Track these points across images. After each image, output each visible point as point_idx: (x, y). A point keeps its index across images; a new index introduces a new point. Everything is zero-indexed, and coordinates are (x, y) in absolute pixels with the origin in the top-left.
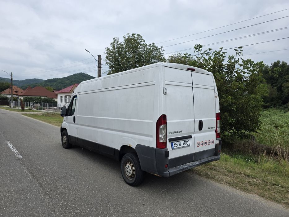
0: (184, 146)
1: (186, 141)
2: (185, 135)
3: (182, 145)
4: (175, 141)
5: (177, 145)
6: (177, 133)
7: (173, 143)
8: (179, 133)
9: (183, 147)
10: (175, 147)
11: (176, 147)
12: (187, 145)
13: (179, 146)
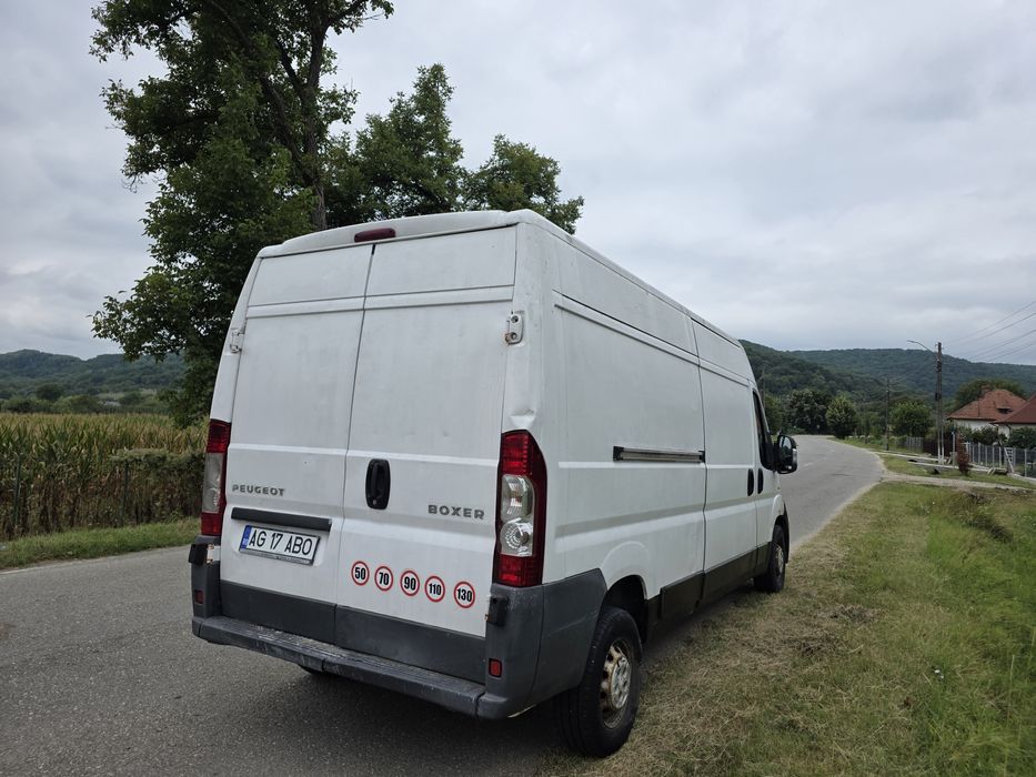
0: (287, 553)
1: (305, 538)
2: (299, 511)
3: (281, 549)
4: (261, 525)
5: (261, 542)
6: (262, 495)
7: (253, 530)
8: (270, 496)
9: (280, 557)
10: (251, 546)
11: (256, 547)
12: (300, 555)
13: (266, 548)
